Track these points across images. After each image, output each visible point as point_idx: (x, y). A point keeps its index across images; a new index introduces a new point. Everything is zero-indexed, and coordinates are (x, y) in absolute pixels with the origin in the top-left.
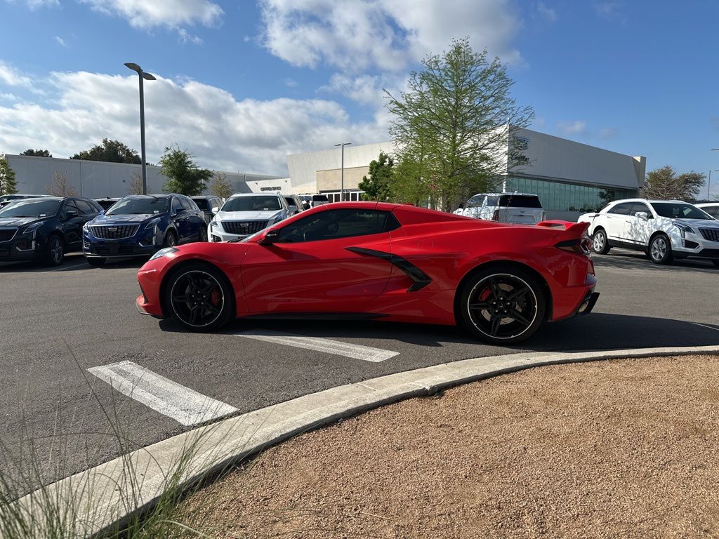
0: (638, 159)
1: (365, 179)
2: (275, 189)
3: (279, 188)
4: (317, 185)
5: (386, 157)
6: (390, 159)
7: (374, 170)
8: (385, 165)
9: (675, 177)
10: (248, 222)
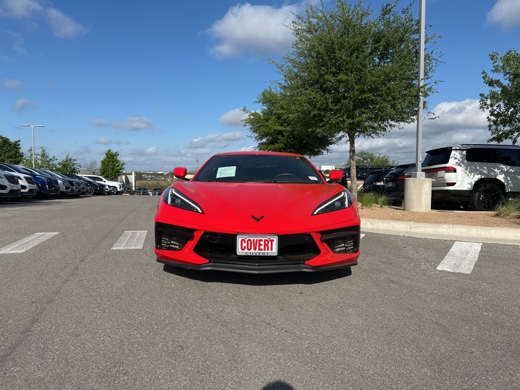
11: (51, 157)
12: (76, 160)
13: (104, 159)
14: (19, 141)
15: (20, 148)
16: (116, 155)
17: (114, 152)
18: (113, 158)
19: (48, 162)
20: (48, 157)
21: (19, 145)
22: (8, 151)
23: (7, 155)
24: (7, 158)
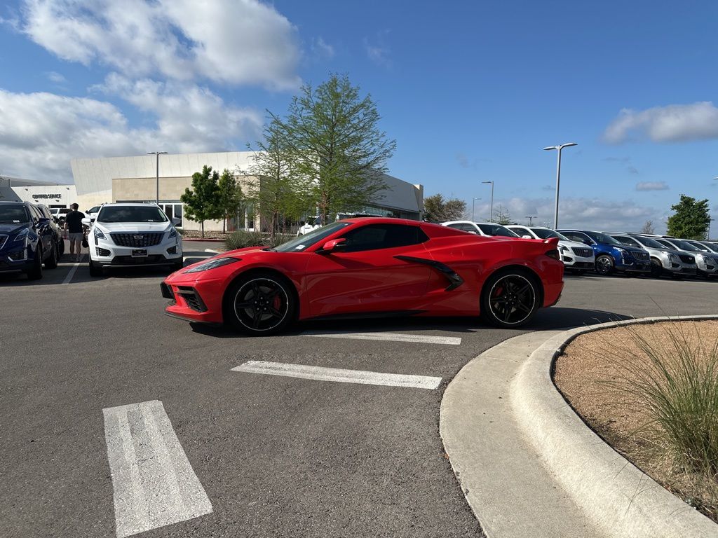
0: (418, 187)
1: (187, 191)
2: (52, 196)
3: (58, 196)
4: (113, 195)
5: (210, 170)
6: (214, 172)
7: (198, 183)
8: (210, 178)
9: (444, 203)
10: (143, 234)
14: (706, 201)
15: (708, 210)
21: (706, 206)
22: (689, 216)
23: (687, 219)
24: (686, 224)
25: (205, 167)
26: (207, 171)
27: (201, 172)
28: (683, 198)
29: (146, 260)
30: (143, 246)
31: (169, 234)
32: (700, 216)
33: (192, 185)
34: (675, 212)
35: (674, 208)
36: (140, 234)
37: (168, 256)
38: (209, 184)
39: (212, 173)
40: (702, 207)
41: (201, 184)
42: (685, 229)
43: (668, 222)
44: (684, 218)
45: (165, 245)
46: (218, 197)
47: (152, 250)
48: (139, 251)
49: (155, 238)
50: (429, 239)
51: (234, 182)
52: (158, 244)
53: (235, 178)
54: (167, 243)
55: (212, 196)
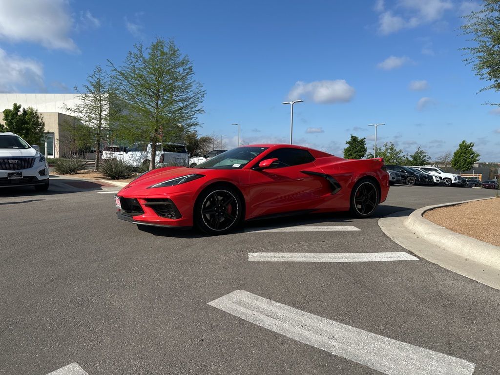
5: (19, 107)
6: (24, 109)
7: (10, 118)
8: (19, 113)
9: (197, 138)
10: (17, 159)
11: (398, 150)
12: (425, 152)
13: (457, 151)
14: (365, 138)
15: (365, 144)
16: (471, 145)
17: (468, 143)
18: (467, 149)
19: (396, 154)
20: (395, 151)
21: (364, 142)
22: (356, 147)
23: (354, 150)
24: (354, 153)
25: (15, 105)
26: (17, 108)
27: (11, 108)
28: (352, 137)
29: (21, 182)
30: (18, 169)
31: (39, 159)
32: (361, 148)
33: (3, 120)
34: (348, 146)
35: (347, 143)
36: (13, 158)
37: (40, 178)
38: (20, 119)
39: (21, 110)
40: (362, 142)
41: (12, 119)
42: (354, 155)
43: (344, 151)
44: (353, 149)
45: (38, 167)
46: (28, 130)
47: (26, 173)
48: (15, 173)
49: (27, 162)
50: (314, 159)
51: (38, 118)
52: (30, 167)
53: (39, 115)
54: (38, 166)
55: (23, 129)
